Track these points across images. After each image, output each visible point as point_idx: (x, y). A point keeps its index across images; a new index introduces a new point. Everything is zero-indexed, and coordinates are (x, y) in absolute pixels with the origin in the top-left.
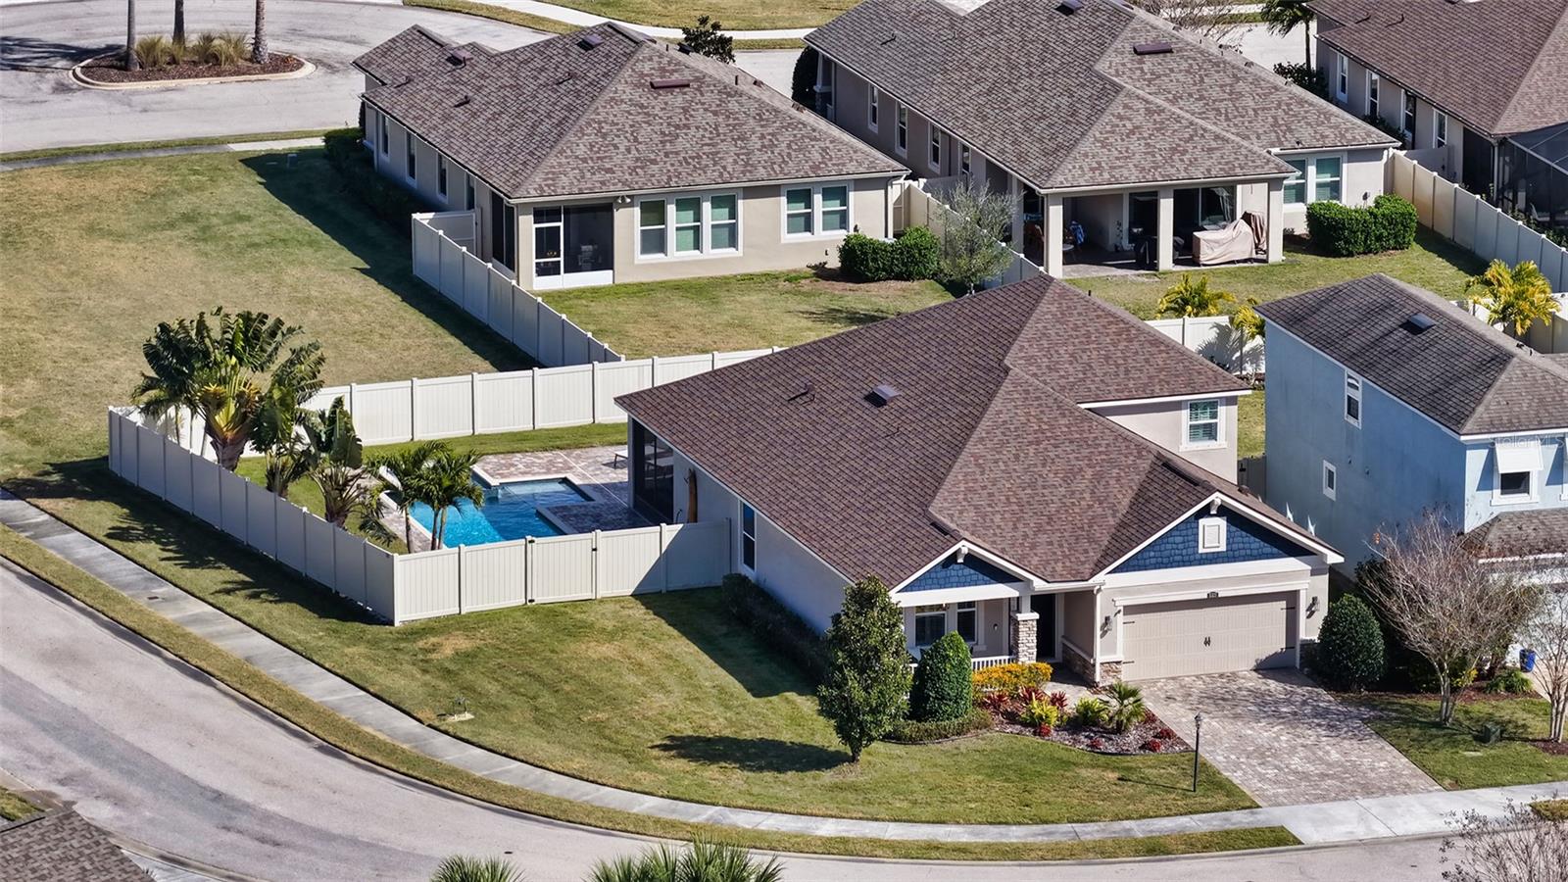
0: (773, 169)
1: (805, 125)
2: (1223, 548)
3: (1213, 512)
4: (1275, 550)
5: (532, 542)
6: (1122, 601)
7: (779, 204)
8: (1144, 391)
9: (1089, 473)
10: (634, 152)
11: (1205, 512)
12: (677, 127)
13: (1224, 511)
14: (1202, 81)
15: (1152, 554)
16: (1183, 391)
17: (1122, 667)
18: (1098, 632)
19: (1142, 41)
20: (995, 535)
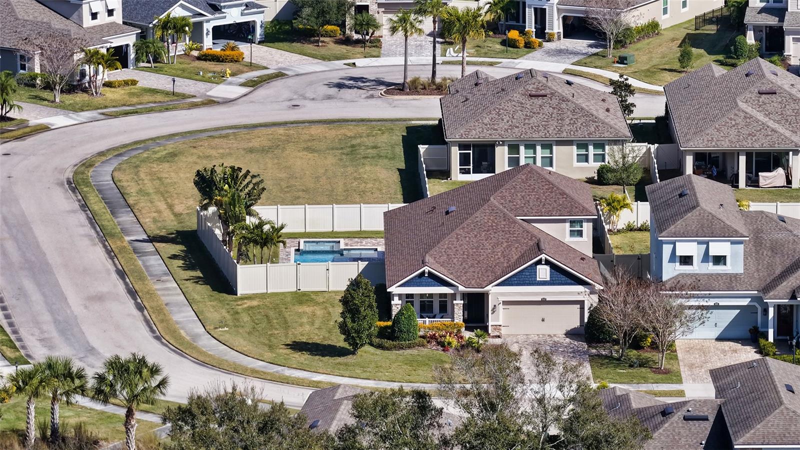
0: (570, 133)
1: (592, 115)
2: (548, 279)
3: (543, 263)
4: (573, 282)
5: (299, 264)
6: (502, 299)
7: (573, 148)
8: (548, 214)
9: (505, 244)
10: (510, 122)
11: (539, 262)
12: (534, 113)
13: (548, 262)
14: (785, 107)
15: (515, 279)
16: (566, 214)
17: (502, 328)
18: (490, 312)
19: (764, 88)
20: (451, 267)
